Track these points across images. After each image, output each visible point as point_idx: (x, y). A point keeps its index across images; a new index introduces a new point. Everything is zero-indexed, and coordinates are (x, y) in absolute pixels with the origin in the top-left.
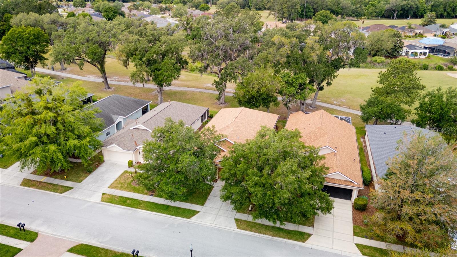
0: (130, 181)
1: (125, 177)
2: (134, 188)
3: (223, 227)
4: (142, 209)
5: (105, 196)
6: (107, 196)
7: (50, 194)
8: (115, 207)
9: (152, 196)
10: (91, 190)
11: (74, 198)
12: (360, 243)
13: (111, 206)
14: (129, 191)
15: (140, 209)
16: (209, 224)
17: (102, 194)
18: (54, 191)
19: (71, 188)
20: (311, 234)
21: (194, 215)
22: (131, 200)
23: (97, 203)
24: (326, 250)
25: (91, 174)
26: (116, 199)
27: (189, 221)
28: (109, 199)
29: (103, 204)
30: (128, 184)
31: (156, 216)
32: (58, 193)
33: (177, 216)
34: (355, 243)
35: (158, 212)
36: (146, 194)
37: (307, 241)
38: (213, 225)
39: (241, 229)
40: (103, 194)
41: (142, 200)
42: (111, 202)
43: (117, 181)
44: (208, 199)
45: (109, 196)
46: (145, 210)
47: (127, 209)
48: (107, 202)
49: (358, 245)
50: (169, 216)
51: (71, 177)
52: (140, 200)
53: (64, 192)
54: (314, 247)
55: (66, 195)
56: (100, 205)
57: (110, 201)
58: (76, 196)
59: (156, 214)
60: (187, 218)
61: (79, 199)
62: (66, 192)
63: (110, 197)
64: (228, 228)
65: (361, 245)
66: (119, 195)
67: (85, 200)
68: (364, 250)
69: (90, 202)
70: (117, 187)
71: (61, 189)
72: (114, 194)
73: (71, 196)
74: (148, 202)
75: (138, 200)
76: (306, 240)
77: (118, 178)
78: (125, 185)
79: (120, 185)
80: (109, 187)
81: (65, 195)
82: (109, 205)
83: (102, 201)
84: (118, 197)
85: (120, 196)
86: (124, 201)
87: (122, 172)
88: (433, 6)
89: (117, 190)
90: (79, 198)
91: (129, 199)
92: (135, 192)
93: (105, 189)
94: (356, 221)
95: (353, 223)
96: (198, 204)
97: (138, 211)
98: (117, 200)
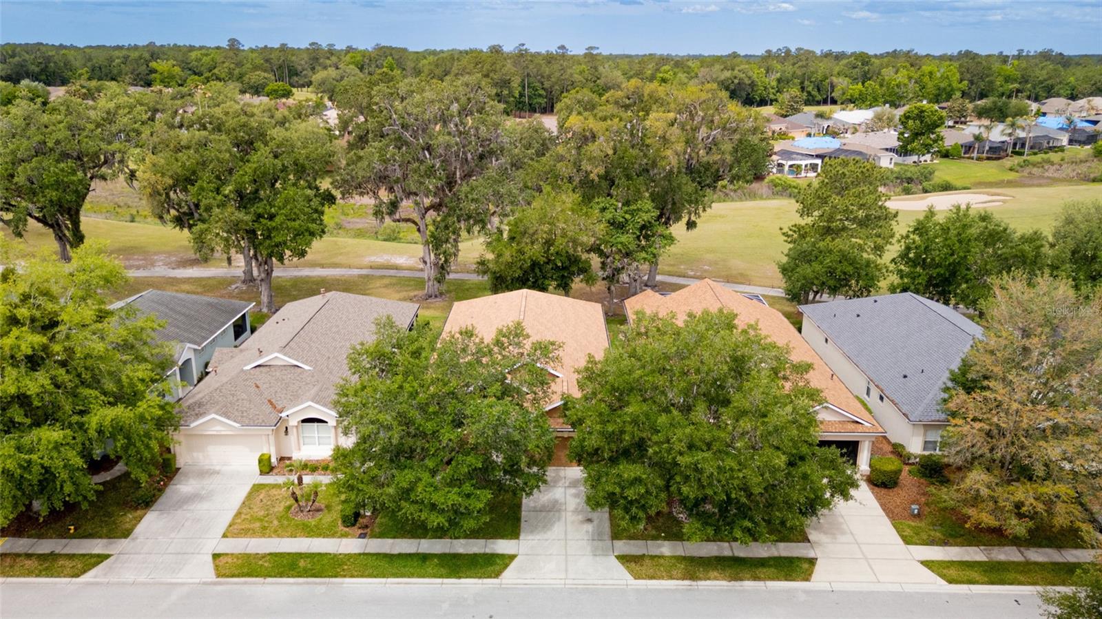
0: (281, 509)
1: (261, 500)
2: (303, 524)
3: (596, 582)
4: (352, 576)
5: (223, 560)
6: (230, 560)
7: (39, 584)
8: (268, 584)
9: (364, 538)
10: (168, 552)
11: (124, 584)
12: (929, 559)
13: (254, 583)
14: (292, 536)
15: (345, 576)
16: (558, 581)
17: (210, 558)
18: (48, 572)
19: (102, 558)
20: (813, 559)
21: (506, 566)
22: (307, 557)
23: (205, 583)
24: (866, 587)
25: (152, 508)
26: (260, 563)
27: (501, 584)
28: (243, 566)
29: (227, 583)
30: (279, 519)
31: (402, 585)
32: (64, 577)
33: (460, 578)
34: (918, 561)
35: (403, 576)
36: (345, 535)
37: (813, 575)
38: (567, 582)
39: (643, 578)
40: (216, 556)
41: (340, 552)
42: (249, 575)
43: (243, 516)
44: (522, 520)
45: (238, 559)
46: (362, 576)
47: (308, 583)
48: (238, 576)
49: (927, 564)
50: (439, 580)
51: (89, 527)
52: (335, 555)
53: (84, 572)
54: (836, 587)
55: (95, 577)
56: (219, 588)
57: (245, 570)
58: (129, 576)
59: (398, 583)
60: (490, 577)
61: (144, 584)
62: (90, 569)
63: (240, 561)
64: (611, 582)
65: (933, 561)
66: (268, 552)
67: (162, 584)
68: (945, 571)
69: (183, 584)
70: (249, 530)
71: (68, 563)
72: (247, 552)
73: (113, 579)
74: (360, 554)
75: (330, 554)
76: (810, 575)
77: (241, 507)
78: (272, 522)
79: (258, 524)
80: (225, 536)
81: (91, 580)
82: (245, 583)
83: (218, 576)
84: (264, 556)
85: (270, 554)
86: (287, 566)
87: (247, 489)
88: (779, 81)
89: (253, 539)
90: (142, 579)
91: (301, 555)
92: (311, 537)
93: (215, 542)
94: (893, 513)
95: (888, 516)
96: (502, 537)
97: (342, 584)
98: (266, 564)
